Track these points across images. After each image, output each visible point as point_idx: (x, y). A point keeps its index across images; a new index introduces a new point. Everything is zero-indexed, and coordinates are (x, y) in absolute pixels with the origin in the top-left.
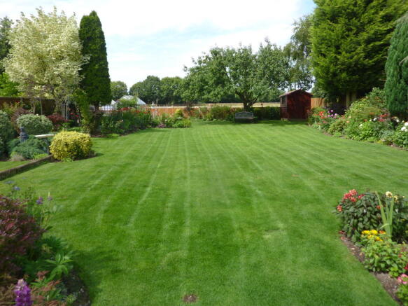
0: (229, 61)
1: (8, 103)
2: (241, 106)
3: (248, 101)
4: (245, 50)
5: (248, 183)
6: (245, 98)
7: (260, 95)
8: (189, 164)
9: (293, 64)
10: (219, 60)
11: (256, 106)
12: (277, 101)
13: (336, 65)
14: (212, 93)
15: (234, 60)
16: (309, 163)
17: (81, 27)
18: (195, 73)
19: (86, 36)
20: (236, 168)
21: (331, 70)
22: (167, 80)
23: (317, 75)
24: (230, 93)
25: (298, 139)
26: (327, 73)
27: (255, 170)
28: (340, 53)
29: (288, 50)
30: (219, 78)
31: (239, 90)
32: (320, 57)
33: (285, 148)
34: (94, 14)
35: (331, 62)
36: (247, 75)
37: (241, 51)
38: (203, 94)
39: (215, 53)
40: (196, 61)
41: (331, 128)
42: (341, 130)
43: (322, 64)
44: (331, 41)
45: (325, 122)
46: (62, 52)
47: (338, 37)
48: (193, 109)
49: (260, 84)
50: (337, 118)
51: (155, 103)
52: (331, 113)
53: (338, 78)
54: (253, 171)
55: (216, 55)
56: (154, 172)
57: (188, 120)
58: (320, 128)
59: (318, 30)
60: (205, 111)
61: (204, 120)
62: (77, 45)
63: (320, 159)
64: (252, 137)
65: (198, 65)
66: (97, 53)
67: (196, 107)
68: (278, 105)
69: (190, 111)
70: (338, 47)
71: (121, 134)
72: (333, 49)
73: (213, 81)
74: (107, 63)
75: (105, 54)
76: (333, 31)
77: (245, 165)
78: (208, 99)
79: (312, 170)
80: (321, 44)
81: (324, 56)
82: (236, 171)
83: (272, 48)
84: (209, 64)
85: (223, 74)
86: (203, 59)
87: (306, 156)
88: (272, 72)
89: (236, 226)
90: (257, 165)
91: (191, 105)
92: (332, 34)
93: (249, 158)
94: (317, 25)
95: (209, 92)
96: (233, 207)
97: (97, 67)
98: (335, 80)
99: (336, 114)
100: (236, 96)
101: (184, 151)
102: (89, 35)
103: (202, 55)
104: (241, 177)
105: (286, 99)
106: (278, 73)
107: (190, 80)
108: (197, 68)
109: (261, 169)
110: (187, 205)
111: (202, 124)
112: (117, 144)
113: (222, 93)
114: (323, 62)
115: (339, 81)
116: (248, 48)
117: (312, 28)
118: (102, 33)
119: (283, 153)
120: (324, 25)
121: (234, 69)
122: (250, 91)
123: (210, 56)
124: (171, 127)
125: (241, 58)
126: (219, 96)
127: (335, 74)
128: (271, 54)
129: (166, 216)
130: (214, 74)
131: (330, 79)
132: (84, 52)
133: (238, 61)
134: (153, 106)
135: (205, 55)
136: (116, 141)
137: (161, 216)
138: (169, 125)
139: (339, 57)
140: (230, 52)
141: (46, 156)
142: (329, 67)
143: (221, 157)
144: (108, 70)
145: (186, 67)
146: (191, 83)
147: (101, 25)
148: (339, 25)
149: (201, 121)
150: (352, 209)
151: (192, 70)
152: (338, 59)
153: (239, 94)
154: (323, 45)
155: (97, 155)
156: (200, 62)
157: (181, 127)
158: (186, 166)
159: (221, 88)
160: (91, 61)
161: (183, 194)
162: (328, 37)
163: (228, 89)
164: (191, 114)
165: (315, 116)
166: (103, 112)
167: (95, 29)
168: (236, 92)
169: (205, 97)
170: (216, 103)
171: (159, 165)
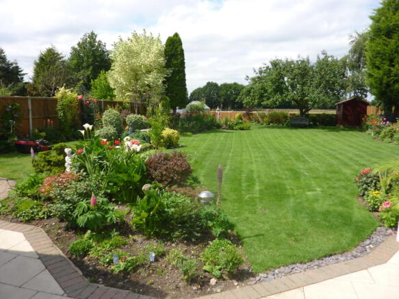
0: (288, 71)
1: (110, 105)
2: (297, 112)
3: (305, 108)
4: (303, 62)
5: (299, 168)
6: (302, 105)
7: (315, 102)
8: (253, 155)
9: (349, 74)
10: (279, 70)
11: (312, 112)
12: (332, 108)
13: (390, 77)
14: (271, 100)
15: (292, 70)
16: (351, 159)
17: (167, 45)
18: (256, 82)
19: (170, 53)
20: (290, 159)
21: (384, 82)
22: (226, 86)
23: (371, 85)
24: (287, 100)
25: (347, 143)
26: (381, 84)
27: (305, 162)
28: (393, 66)
29: (344, 62)
30: (277, 87)
31: (296, 97)
32: (375, 69)
33: (333, 148)
34: (176, 35)
35: (384, 74)
36: (304, 84)
37: (300, 62)
38: (263, 101)
39: (275, 64)
40: (257, 71)
41: (382, 134)
42: (392, 136)
43: (376, 76)
44: (385, 55)
45: (377, 129)
46: (151, 66)
47: (392, 51)
48: (252, 114)
49: (316, 92)
50: (389, 126)
51: (220, 108)
52: (384, 121)
53: (392, 88)
54: (303, 161)
55: (276, 66)
56: (228, 159)
57: (247, 123)
58: (372, 135)
59: (373, 45)
60: (263, 117)
61: (262, 124)
62: (162, 60)
63: (361, 157)
64: (306, 139)
65: (258, 75)
66: (178, 67)
67: (254, 112)
68: (334, 112)
69: (249, 116)
70: (391, 61)
71: (194, 133)
72: (387, 63)
73: (272, 89)
74: (185, 75)
75: (184, 67)
76: (387, 46)
77: (298, 157)
78: (267, 104)
79: (351, 163)
80: (376, 57)
81: (378, 68)
82: (290, 161)
83: (330, 59)
84: (270, 74)
85: (282, 83)
86: (263, 69)
87: (350, 155)
88: (328, 81)
89: (288, 187)
90: (307, 158)
91: (250, 111)
92: (387, 48)
93: (301, 153)
94: (372, 40)
95: (268, 99)
96: (287, 179)
97: (177, 78)
98: (388, 90)
99: (388, 122)
100: (293, 103)
101: (247, 147)
102: (173, 52)
103: (262, 66)
104: (294, 165)
105: (342, 107)
106: (333, 83)
107: (252, 88)
108: (258, 78)
109: (310, 161)
110: (255, 176)
111: (260, 128)
112: (193, 140)
113: (280, 100)
114: (377, 73)
115: (392, 91)
116: (306, 60)
117: (367, 42)
118: (182, 51)
119: (331, 152)
120: (378, 40)
121: (292, 79)
122: (306, 98)
123: (270, 66)
124: (233, 129)
125: (299, 68)
126: (277, 103)
127: (388, 85)
128: (327, 65)
129: (243, 181)
130: (273, 83)
131: (384, 89)
132: (168, 66)
133: (297, 71)
134: (218, 111)
135: (265, 66)
136: (191, 138)
137: (240, 181)
138: (231, 128)
139: (392, 69)
140: (289, 63)
141: (148, 145)
142: (382, 79)
143: (278, 152)
144: (185, 80)
145: (248, 77)
146: (252, 90)
147: (181, 44)
148: (393, 41)
149: (259, 125)
150: (364, 179)
151: (253, 79)
152: (392, 71)
153: (296, 101)
154: (378, 59)
155: (182, 146)
156: (261, 72)
157: (242, 129)
158: (251, 157)
159: (280, 96)
160: (173, 73)
161: (252, 171)
162: (382, 52)
163: (286, 96)
164: (250, 119)
165: (369, 123)
166: (179, 115)
167: (177, 48)
168: (293, 99)
169: (265, 103)
170: (273, 108)
171: (231, 155)
